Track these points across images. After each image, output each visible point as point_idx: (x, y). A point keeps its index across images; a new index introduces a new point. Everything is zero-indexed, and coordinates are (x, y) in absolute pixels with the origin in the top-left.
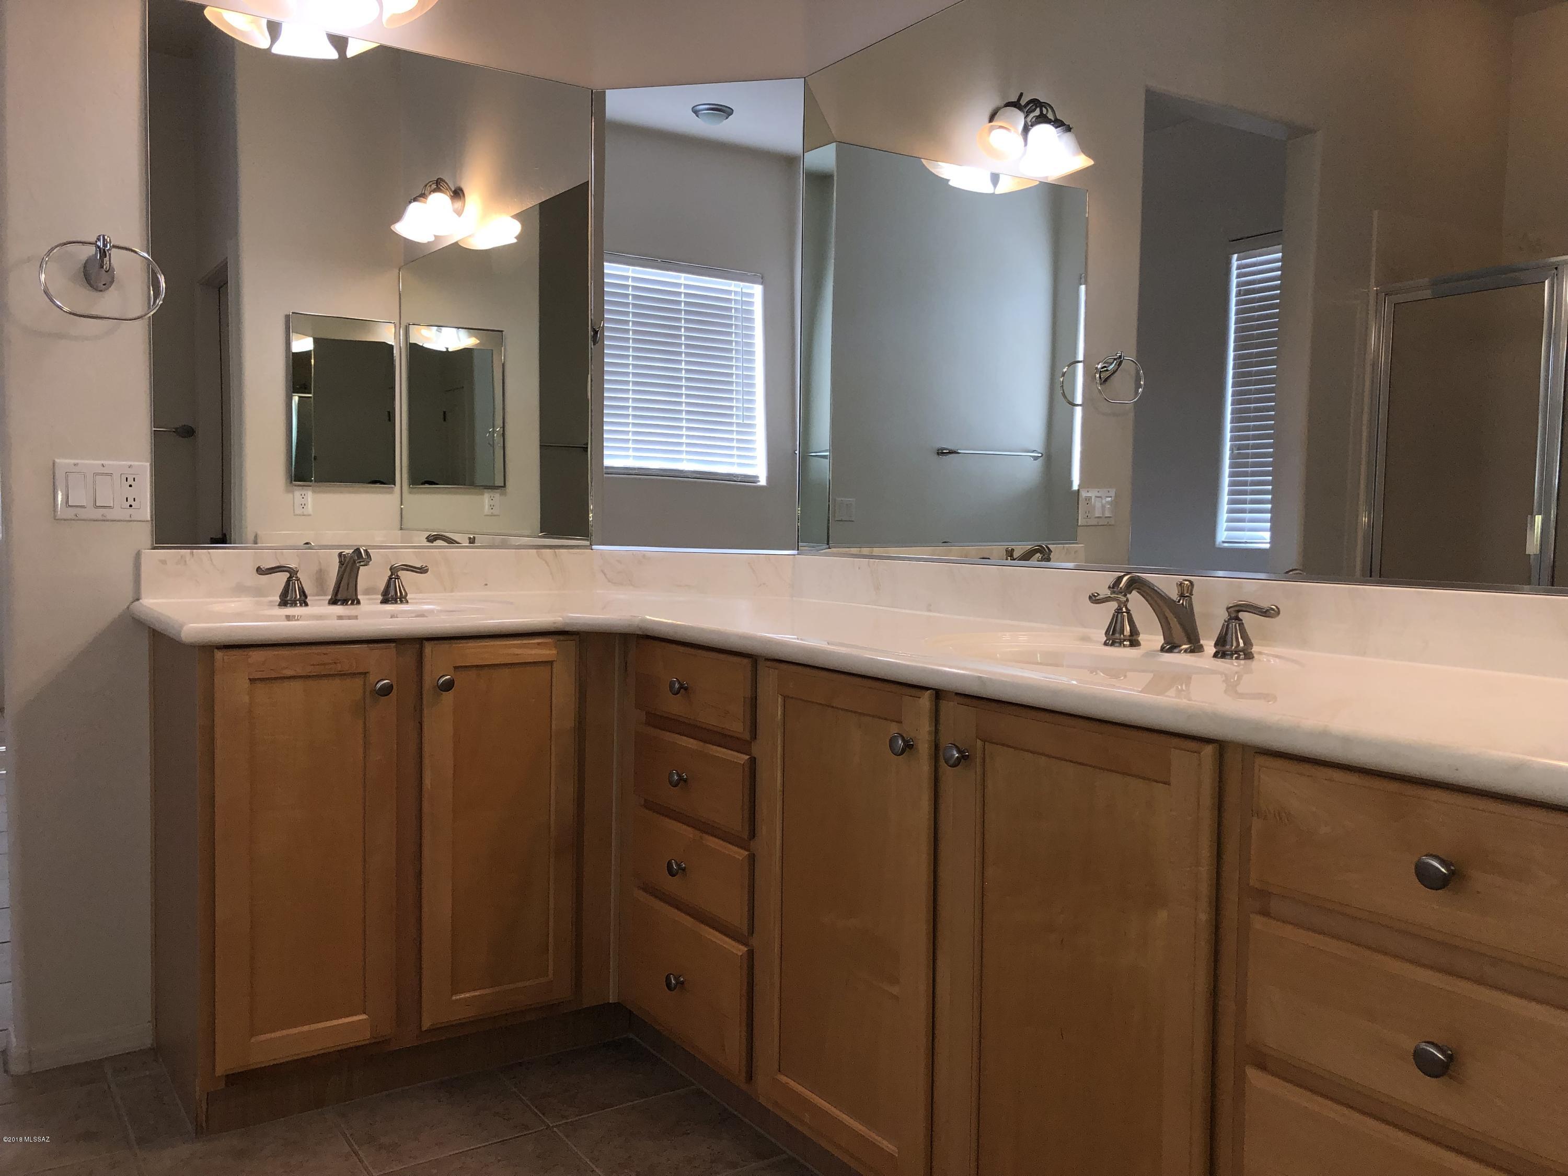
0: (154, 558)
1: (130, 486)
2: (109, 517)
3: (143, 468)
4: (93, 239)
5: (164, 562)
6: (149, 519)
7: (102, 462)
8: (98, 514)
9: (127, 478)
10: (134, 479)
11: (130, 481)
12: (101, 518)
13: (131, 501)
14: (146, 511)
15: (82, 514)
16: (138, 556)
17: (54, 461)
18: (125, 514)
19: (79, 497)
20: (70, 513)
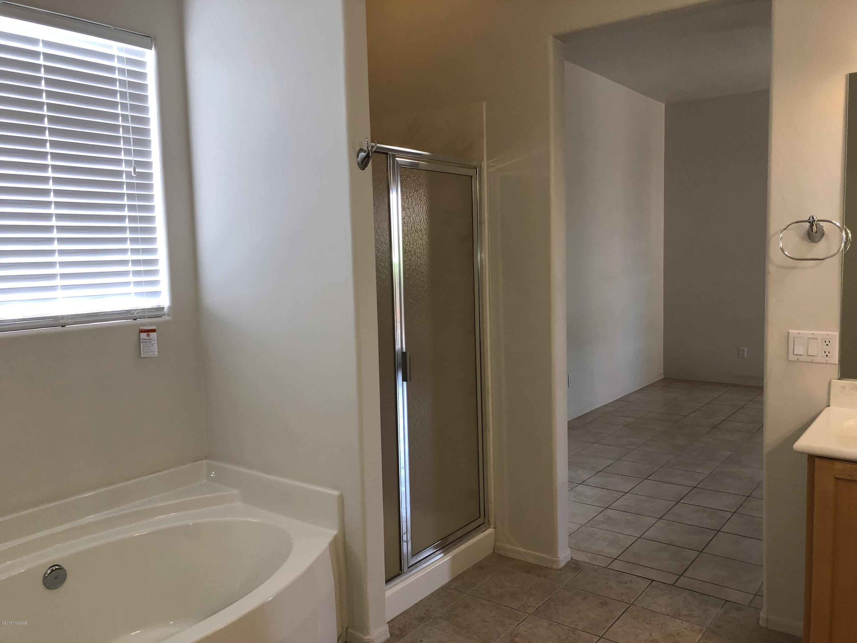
0: (838, 384)
1: (827, 345)
2: (814, 361)
3: (835, 335)
4: (807, 219)
5: (843, 388)
6: (837, 363)
7: (812, 332)
8: (809, 359)
9: (825, 341)
10: (829, 341)
11: (827, 343)
12: (811, 361)
13: (827, 353)
14: (835, 358)
15: (801, 359)
16: (830, 383)
17: (789, 332)
18: (824, 360)
19: (799, 350)
20: (795, 358)
